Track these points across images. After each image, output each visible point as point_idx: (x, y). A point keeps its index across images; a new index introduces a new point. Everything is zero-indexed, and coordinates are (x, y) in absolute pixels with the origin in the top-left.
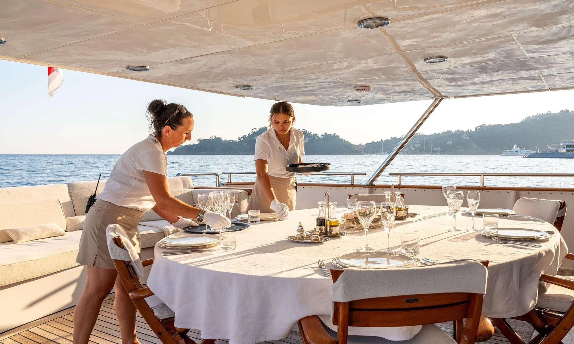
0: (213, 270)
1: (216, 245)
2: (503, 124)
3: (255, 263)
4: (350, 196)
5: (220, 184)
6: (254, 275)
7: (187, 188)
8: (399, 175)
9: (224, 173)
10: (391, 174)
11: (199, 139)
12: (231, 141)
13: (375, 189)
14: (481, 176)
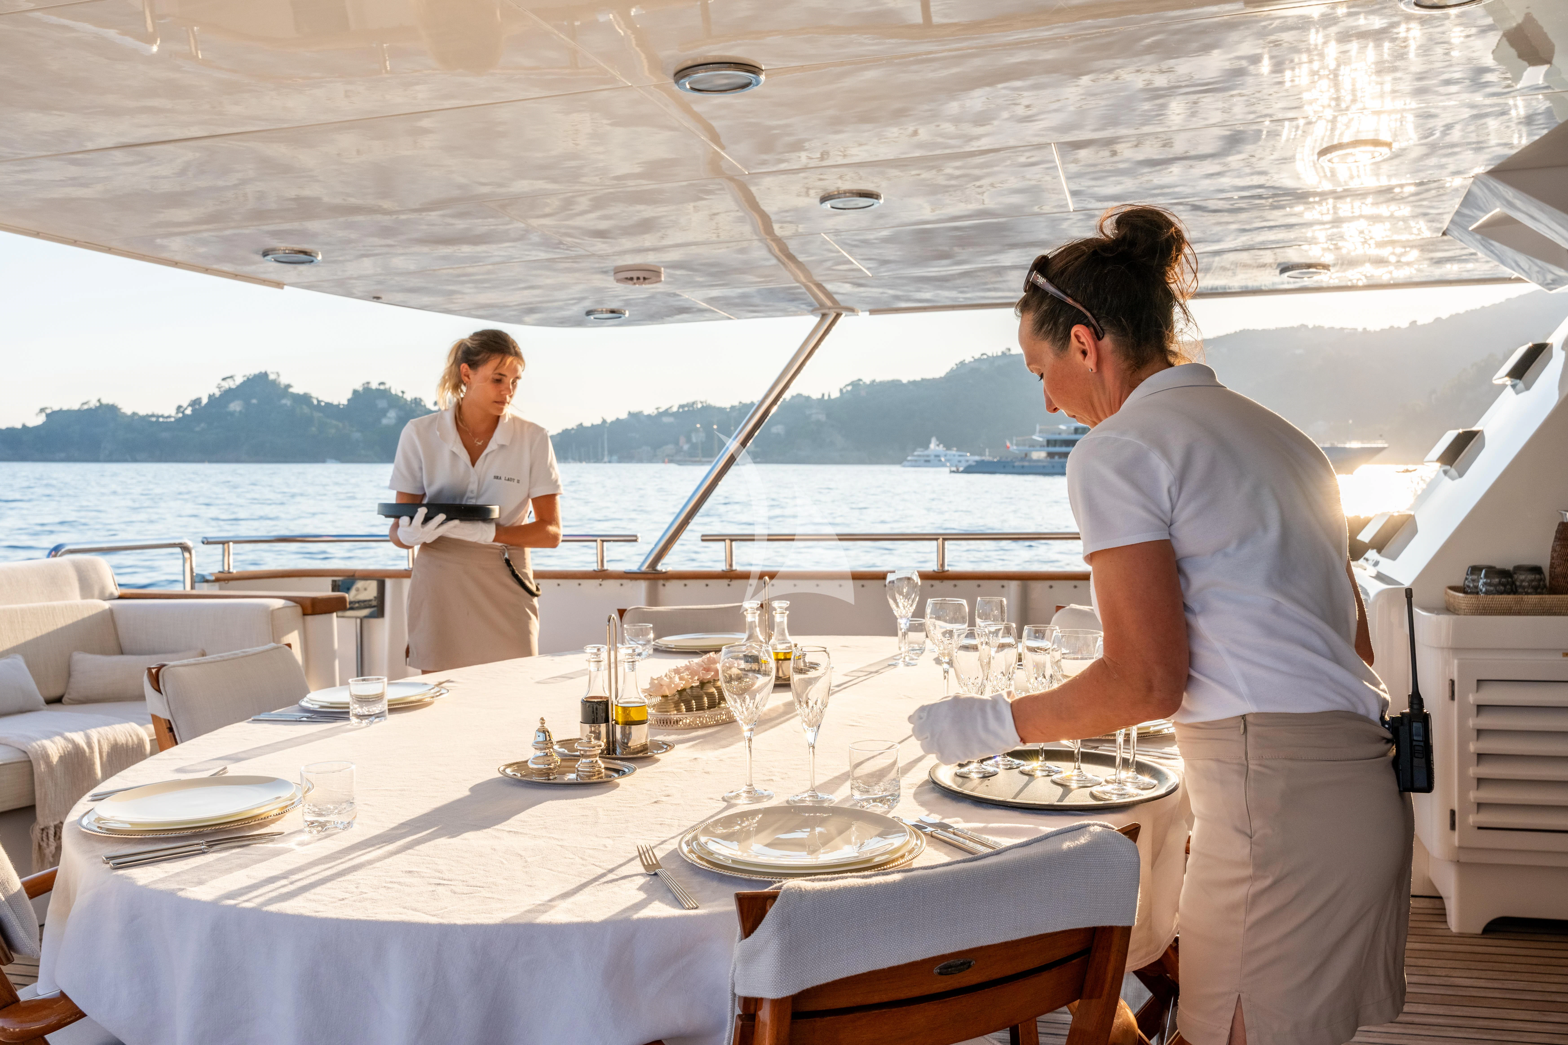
0: (314, 914)
1: (283, 811)
2: (905, 381)
3: (441, 875)
4: (622, 613)
5: (199, 579)
6: (459, 921)
7: (92, 597)
8: (728, 542)
9: (207, 542)
10: (706, 538)
11: (42, 410)
12: (153, 416)
13: (664, 585)
14: (937, 539)
